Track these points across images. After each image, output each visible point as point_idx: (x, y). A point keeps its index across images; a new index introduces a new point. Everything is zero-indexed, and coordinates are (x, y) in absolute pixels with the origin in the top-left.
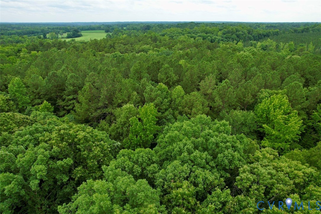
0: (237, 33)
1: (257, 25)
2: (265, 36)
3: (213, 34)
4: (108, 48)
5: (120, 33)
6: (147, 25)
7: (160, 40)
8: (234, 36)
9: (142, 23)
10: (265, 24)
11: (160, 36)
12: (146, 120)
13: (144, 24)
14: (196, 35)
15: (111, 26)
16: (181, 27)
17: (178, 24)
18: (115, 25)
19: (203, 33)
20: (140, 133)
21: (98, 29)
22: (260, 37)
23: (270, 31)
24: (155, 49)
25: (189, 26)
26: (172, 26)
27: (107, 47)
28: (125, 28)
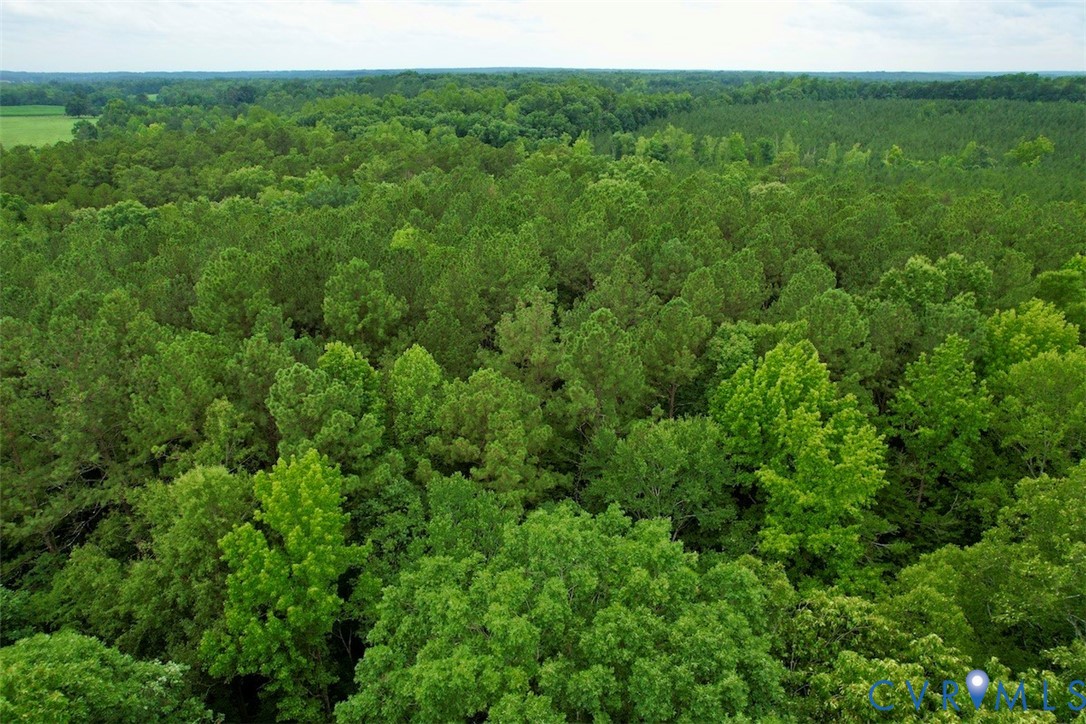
0: (569, 107)
1: (621, 80)
2: (653, 114)
3: (488, 112)
4: (85, 184)
5: (134, 119)
6: (242, 84)
7: (302, 142)
8: (560, 118)
9: (220, 78)
10: (644, 74)
11: (296, 128)
12: (299, 538)
13: (229, 83)
14: (431, 117)
15: (90, 90)
16: (372, 91)
17: (361, 81)
18: (108, 84)
19: (454, 112)
20: (278, 598)
21: (35, 101)
22: (640, 119)
23: (667, 97)
24: (286, 178)
25: (399, 85)
26: (339, 86)
27: (81, 181)
28: (152, 97)
